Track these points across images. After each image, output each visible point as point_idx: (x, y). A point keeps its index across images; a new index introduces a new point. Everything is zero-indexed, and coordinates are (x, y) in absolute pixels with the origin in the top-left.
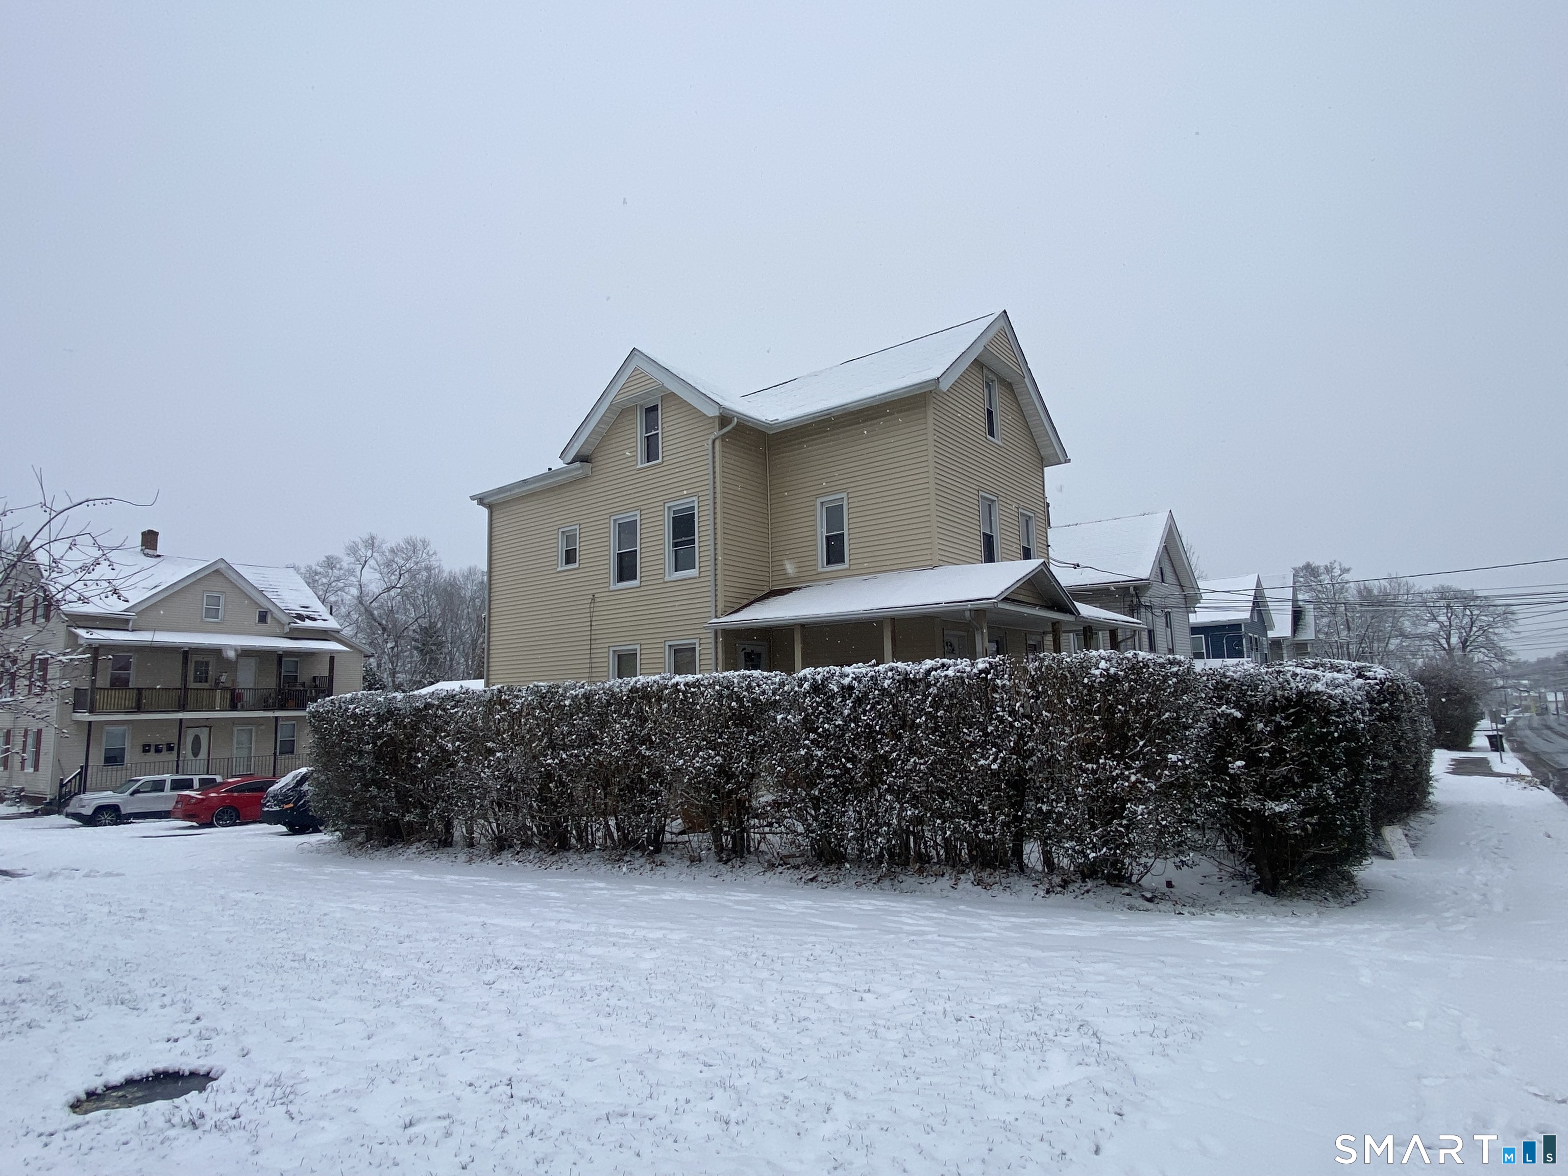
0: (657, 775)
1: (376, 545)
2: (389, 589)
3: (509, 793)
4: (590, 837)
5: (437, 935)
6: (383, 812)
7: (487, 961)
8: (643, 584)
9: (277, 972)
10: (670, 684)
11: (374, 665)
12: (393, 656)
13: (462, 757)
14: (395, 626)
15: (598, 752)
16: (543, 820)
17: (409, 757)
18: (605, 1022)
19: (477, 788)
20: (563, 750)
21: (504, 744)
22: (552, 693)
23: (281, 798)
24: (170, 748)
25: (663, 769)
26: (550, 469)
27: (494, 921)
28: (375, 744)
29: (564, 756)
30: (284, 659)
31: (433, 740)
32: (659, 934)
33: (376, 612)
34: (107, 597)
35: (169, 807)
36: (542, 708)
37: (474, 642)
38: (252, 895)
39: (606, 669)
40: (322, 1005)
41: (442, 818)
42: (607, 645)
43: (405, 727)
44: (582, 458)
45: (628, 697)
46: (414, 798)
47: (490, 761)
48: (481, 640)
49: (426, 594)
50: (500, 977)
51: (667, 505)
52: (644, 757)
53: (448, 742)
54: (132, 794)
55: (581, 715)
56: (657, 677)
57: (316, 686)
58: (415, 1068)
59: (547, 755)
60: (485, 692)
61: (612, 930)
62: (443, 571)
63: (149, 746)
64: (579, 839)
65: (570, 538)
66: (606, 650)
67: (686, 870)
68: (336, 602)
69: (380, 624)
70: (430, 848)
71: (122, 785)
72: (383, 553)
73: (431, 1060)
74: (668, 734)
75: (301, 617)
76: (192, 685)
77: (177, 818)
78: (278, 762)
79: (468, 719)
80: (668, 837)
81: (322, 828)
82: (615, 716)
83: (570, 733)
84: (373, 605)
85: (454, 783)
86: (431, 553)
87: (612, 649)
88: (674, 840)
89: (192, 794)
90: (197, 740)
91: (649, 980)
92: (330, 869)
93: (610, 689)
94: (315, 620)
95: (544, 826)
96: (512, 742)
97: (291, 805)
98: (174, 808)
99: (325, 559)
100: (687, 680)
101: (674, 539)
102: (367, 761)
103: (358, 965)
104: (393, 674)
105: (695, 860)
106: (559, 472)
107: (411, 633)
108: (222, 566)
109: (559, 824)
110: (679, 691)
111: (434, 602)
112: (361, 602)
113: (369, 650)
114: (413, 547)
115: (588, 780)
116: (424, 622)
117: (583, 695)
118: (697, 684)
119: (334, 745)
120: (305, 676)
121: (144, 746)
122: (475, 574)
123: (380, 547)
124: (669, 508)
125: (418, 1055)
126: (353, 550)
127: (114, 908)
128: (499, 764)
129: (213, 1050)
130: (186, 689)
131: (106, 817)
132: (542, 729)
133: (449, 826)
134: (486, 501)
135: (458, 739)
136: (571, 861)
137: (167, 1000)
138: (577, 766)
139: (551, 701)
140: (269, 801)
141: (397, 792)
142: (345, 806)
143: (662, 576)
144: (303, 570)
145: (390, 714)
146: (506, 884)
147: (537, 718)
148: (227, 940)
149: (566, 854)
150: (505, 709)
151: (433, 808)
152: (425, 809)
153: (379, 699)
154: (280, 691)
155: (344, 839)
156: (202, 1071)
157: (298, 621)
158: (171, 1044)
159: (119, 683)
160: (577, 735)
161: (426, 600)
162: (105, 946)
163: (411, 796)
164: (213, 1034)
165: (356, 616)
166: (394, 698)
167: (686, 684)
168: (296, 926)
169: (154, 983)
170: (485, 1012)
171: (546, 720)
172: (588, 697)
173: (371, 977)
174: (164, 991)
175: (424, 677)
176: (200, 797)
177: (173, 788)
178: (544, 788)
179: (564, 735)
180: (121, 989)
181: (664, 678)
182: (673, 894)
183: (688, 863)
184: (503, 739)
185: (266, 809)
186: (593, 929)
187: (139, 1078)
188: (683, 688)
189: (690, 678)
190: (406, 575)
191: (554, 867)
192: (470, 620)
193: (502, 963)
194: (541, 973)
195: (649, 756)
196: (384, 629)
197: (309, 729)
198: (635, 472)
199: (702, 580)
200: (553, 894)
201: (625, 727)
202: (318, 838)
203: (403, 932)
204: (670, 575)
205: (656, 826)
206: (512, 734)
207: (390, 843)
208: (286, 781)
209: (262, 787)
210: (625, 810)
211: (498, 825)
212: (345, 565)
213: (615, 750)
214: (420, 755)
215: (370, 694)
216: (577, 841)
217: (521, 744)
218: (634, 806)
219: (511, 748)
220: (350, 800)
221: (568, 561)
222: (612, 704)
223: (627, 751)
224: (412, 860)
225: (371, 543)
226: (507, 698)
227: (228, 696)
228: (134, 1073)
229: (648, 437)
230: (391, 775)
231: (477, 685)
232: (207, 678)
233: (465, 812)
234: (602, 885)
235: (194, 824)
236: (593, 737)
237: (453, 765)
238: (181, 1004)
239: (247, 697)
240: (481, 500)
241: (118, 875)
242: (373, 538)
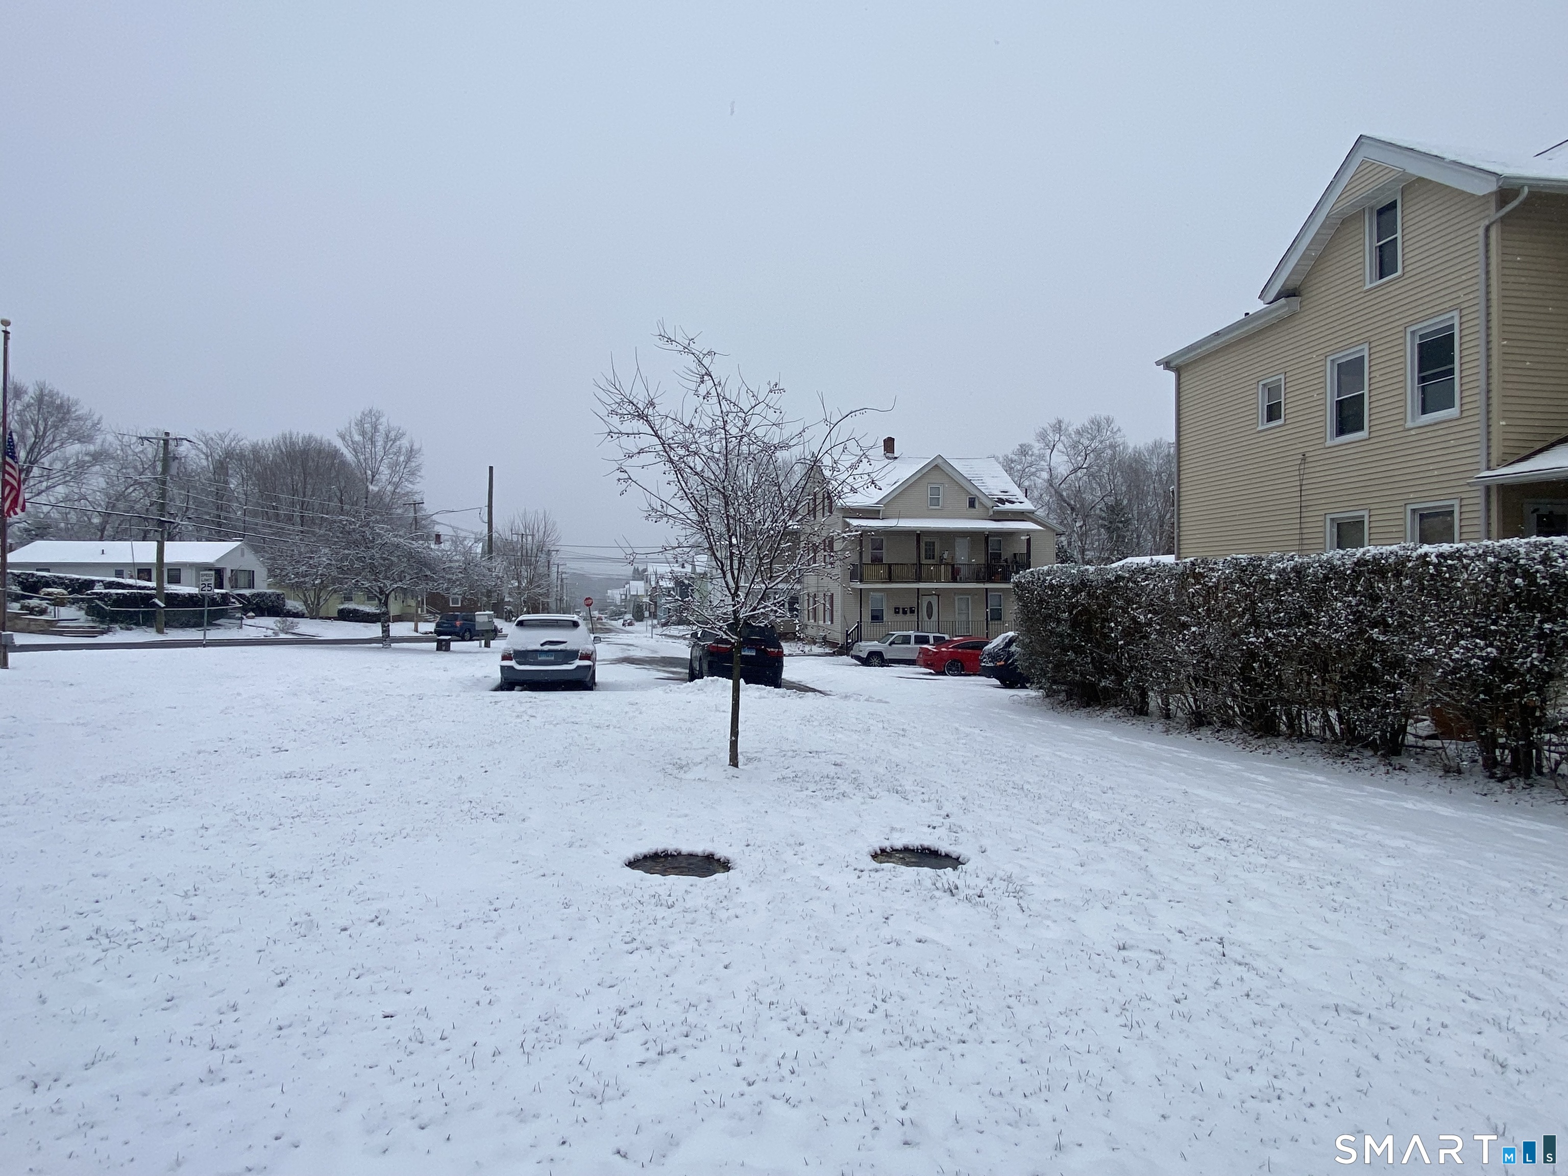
0: (1396, 664)
1: (1063, 428)
2: (1075, 471)
3: (1207, 669)
4: (1304, 726)
5: (1137, 792)
6: (1081, 675)
7: (1191, 826)
8: (1373, 435)
9: (1002, 794)
10: (1414, 554)
11: (1065, 543)
12: (1082, 535)
13: (1155, 630)
14: (1082, 505)
15: (1314, 634)
16: (1246, 700)
17: (1103, 627)
18: (1330, 916)
19: (1172, 661)
20: (1269, 628)
21: (1199, 618)
22: (1253, 566)
23: (994, 656)
24: (912, 612)
25: (1404, 658)
26: (1247, 314)
27: (1195, 792)
28: (1071, 613)
29: (1270, 635)
30: (990, 539)
31: (1125, 611)
32: (1400, 843)
33: (1064, 494)
34: (868, 487)
35: (914, 656)
36: (1242, 583)
37: (1162, 518)
38: (977, 731)
39: (1321, 540)
40: (1039, 828)
41: (1137, 687)
42: (1323, 513)
43: (1097, 598)
44: (1289, 293)
45: (1354, 571)
46: (1109, 665)
47: (1184, 635)
48: (1168, 515)
49: (1112, 472)
50: (1205, 844)
51: (1409, 330)
52: (1375, 642)
53: (1140, 614)
54: (890, 644)
55: (1290, 591)
56: (1395, 548)
57: (1016, 562)
58: (1124, 901)
59: (1250, 633)
60: (1177, 564)
61: (1334, 826)
62: (1128, 447)
63: (899, 608)
64: (1290, 726)
65: (1272, 391)
66: (1322, 518)
67: (1437, 780)
68: (1030, 486)
69: (1069, 504)
70: (1126, 714)
71: (883, 637)
72: (1070, 435)
73: (1139, 899)
74: (1411, 617)
75: (1002, 501)
76: (924, 561)
77: (921, 666)
78: (990, 626)
79: (1160, 593)
80: (1410, 740)
81: (1028, 685)
82: (1335, 592)
83: (1276, 611)
84: (1061, 486)
85: (1148, 654)
86: (1115, 430)
87: (1328, 517)
88: (1419, 744)
89: (930, 647)
90: (930, 605)
91: (1387, 887)
92: (1037, 720)
93: (1328, 561)
94: (1013, 502)
95: (1247, 707)
96: (1209, 617)
97: (1002, 663)
98: (918, 657)
99: (1019, 447)
100: (1441, 550)
101: (1420, 371)
102: (1064, 628)
103: (1067, 803)
104: (1083, 551)
105: (1452, 771)
106: (1259, 315)
107: (1098, 512)
108: (940, 461)
109: (1265, 708)
110: (1429, 563)
111: (1119, 479)
112: (1051, 485)
113: (1061, 529)
114: (1097, 426)
115: (1300, 663)
116: (1110, 500)
117: (1292, 569)
118: (1458, 555)
119: (1034, 613)
120: (1007, 554)
121: (896, 608)
122: (1160, 448)
123: (1066, 429)
124: (1413, 333)
125: (1127, 891)
126: (1043, 436)
127: (886, 725)
128: (1195, 639)
129: (960, 841)
130: (920, 564)
131: (875, 660)
132: (1243, 605)
133: (1144, 694)
134: (1172, 365)
135: (1150, 612)
136: (1280, 748)
137: (926, 797)
138: (1286, 646)
139: (1253, 575)
140: (985, 658)
141: (1093, 659)
142: (1047, 667)
143: (1402, 422)
144: (1001, 459)
145: (1083, 585)
146: (1206, 759)
147: (1236, 593)
148: (963, 762)
149: (1276, 740)
150: (1199, 583)
151: (1127, 677)
152: (1120, 678)
153: (1072, 571)
154: (988, 566)
155: (1048, 696)
156: (954, 855)
157: (999, 505)
158: (931, 830)
159: (876, 560)
160: (1286, 613)
161: (1111, 478)
162: (883, 751)
163: (1106, 663)
164: (959, 830)
165: (1047, 498)
166: (1087, 570)
167: (1440, 556)
168: (1013, 761)
169: (916, 784)
170: (1191, 873)
171: (1247, 595)
172: (1299, 571)
173: (1079, 816)
174: (923, 790)
175: (1112, 554)
176: (935, 650)
177: (916, 642)
178: (1246, 668)
179: (1269, 613)
180: (895, 783)
181: (1405, 548)
182: (1418, 804)
183: (1441, 773)
184: (1199, 613)
185: (983, 664)
186: (1312, 822)
187: (912, 848)
188: (1435, 560)
189: (1445, 548)
190: (1092, 455)
191: (1261, 751)
192: (1156, 494)
193: (1207, 832)
194: (1250, 850)
195: (1383, 642)
196: (1073, 509)
197: (1013, 598)
198: (1362, 295)
199: (1464, 421)
200: (1261, 778)
201: (1350, 606)
202: (1026, 693)
203: (1106, 784)
204: (1413, 420)
205: (1393, 724)
206: (1208, 609)
207: (1088, 705)
208: (997, 642)
209: (980, 646)
210: (1349, 701)
211: (1195, 701)
212: (1036, 452)
213: (1336, 631)
214: (1112, 625)
215: (1064, 567)
216: (1288, 728)
217: (1218, 620)
218: (1363, 698)
219: (1208, 623)
220: (1051, 662)
221: (1270, 419)
222: (1331, 579)
223: (1352, 634)
224: (1109, 722)
225: (1058, 427)
226: (1202, 571)
227: (950, 568)
228: (908, 843)
229: (1381, 246)
230: (1087, 642)
231: (1170, 559)
232: (934, 555)
233: (1160, 684)
234: (1320, 778)
235: (932, 671)
236: (1306, 616)
237: (1146, 636)
238: (934, 802)
239: (964, 571)
240: (1167, 364)
241: (886, 702)
242: (1060, 422)
